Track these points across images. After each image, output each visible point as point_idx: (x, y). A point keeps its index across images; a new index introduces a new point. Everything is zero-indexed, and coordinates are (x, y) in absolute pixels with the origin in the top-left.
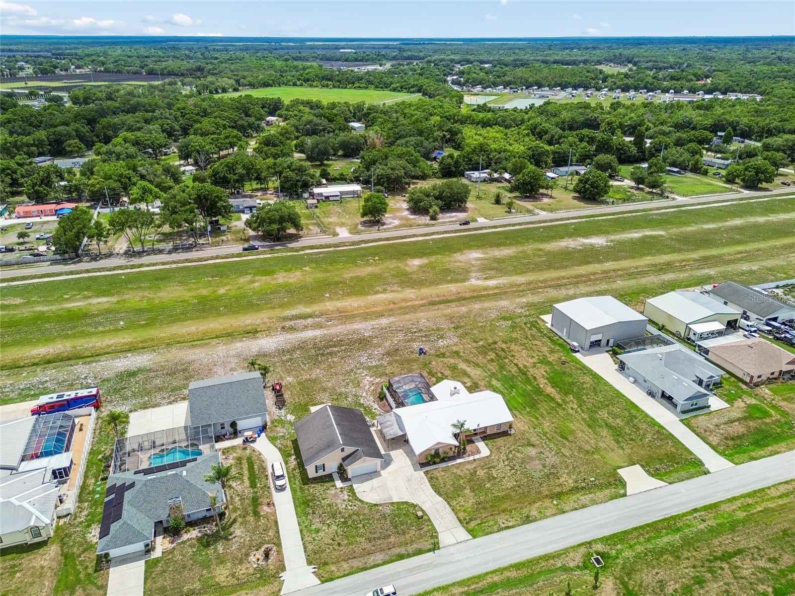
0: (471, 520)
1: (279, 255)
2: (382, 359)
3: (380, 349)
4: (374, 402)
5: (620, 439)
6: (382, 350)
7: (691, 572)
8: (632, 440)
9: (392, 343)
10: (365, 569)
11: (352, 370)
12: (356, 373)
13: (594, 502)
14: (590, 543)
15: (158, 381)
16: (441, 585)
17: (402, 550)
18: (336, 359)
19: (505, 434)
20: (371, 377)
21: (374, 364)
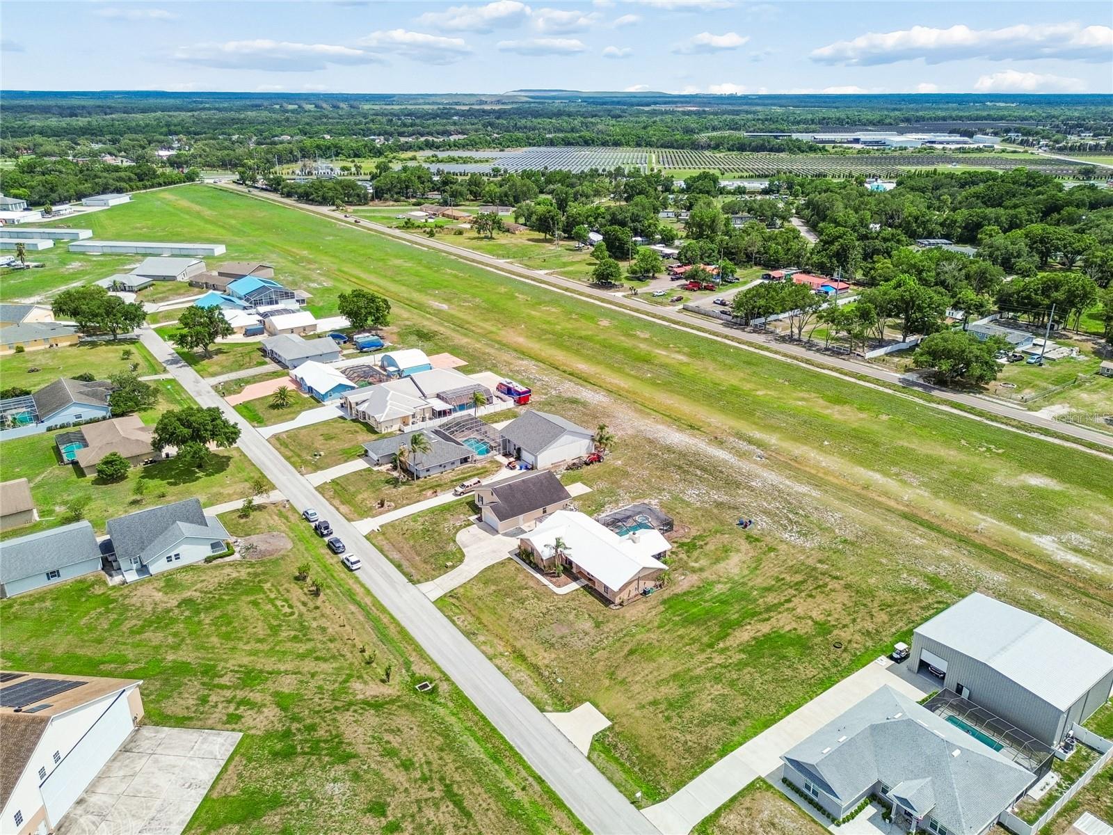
0: (458, 598)
1: (910, 398)
5: (663, 707)
7: (419, 758)
8: (668, 719)
10: (382, 551)
12: (659, 493)
13: (518, 684)
14: (448, 679)
16: (372, 590)
17: (405, 564)
19: (606, 601)
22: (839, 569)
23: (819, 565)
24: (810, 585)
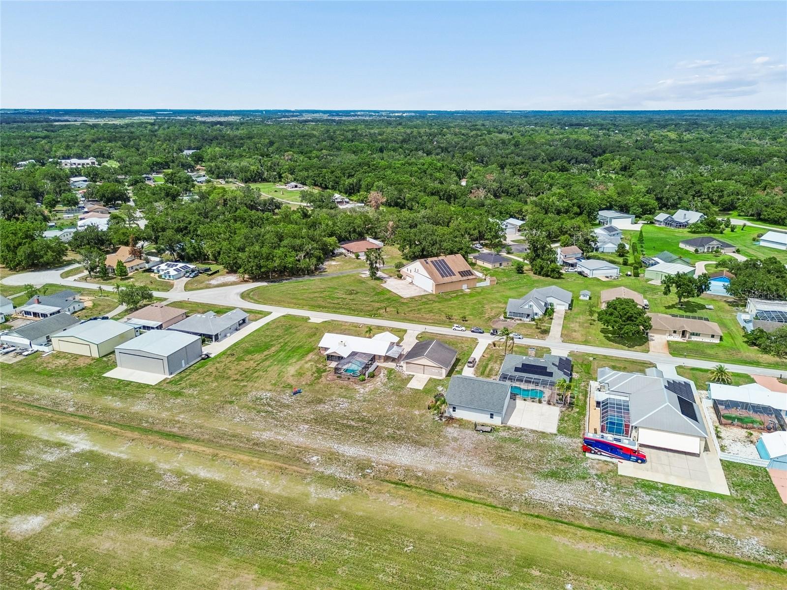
2: (332, 400)
3: (319, 409)
4: (379, 377)
6: (320, 407)
9: (300, 410)
11: (364, 401)
12: (365, 398)
15: (529, 455)
18: (365, 414)
20: (358, 392)
21: (342, 399)
22: (235, 385)
23: (246, 384)
24: (249, 373)
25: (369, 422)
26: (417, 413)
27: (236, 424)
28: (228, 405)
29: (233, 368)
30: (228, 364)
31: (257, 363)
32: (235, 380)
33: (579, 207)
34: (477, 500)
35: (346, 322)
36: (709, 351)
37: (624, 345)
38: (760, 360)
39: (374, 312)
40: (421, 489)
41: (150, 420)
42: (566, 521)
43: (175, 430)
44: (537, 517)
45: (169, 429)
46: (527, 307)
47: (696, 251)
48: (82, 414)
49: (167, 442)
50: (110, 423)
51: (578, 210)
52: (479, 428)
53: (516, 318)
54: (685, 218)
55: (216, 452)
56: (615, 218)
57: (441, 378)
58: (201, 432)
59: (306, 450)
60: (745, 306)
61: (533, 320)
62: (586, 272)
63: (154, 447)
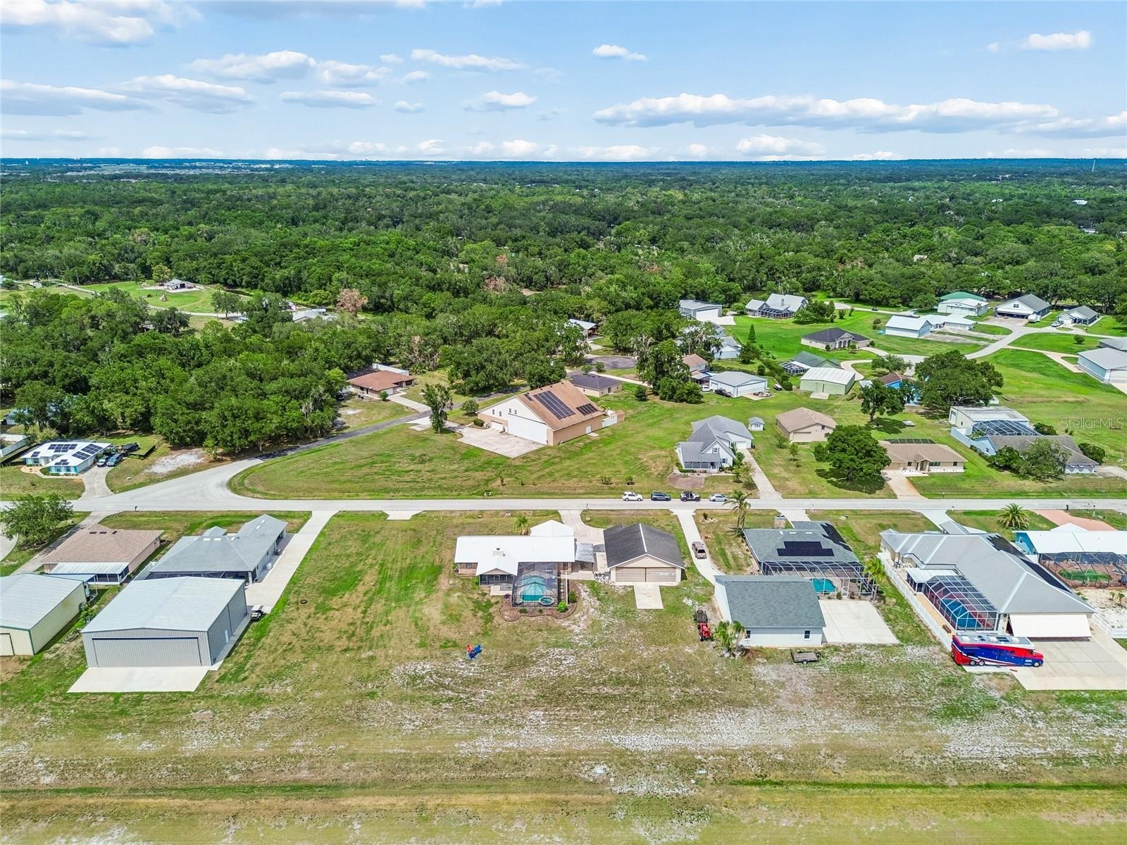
2: (542, 655)
3: (534, 675)
4: (584, 599)
6: (533, 672)
9: (505, 685)
11: (594, 646)
12: (591, 641)
15: (897, 687)
18: (613, 669)
20: (571, 631)
21: (557, 650)
22: (352, 659)
23: (371, 653)
24: (361, 632)
25: (633, 684)
26: (688, 650)
27: (414, 736)
28: (370, 703)
29: (324, 628)
30: (310, 622)
31: (360, 610)
32: (346, 650)
33: (651, 297)
34: (891, 782)
35: (452, 512)
36: (966, 485)
37: (860, 490)
38: (1026, 489)
39: (482, 488)
40: (799, 783)
41: (238, 765)
42: (1027, 782)
43: (304, 774)
44: (989, 786)
45: (290, 777)
46: (710, 452)
47: (828, 348)
48: (79, 785)
49: (309, 804)
50: (157, 791)
51: (651, 303)
52: (798, 657)
53: (697, 469)
54: (783, 305)
55: (418, 800)
56: (699, 310)
57: (675, 584)
58: (360, 768)
59: (571, 757)
60: (946, 416)
61: (722, 469)
62: (728, 389)
63: (290, 823)
